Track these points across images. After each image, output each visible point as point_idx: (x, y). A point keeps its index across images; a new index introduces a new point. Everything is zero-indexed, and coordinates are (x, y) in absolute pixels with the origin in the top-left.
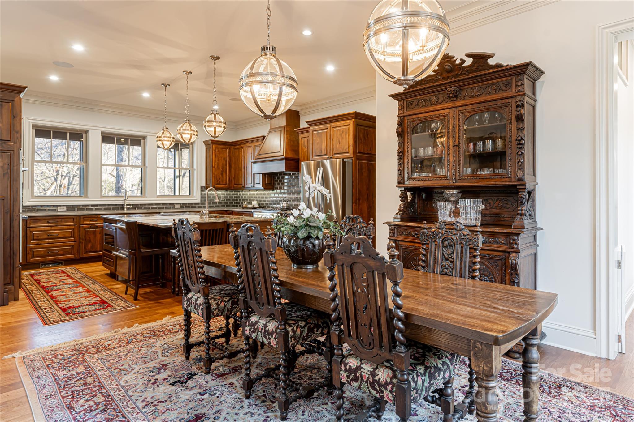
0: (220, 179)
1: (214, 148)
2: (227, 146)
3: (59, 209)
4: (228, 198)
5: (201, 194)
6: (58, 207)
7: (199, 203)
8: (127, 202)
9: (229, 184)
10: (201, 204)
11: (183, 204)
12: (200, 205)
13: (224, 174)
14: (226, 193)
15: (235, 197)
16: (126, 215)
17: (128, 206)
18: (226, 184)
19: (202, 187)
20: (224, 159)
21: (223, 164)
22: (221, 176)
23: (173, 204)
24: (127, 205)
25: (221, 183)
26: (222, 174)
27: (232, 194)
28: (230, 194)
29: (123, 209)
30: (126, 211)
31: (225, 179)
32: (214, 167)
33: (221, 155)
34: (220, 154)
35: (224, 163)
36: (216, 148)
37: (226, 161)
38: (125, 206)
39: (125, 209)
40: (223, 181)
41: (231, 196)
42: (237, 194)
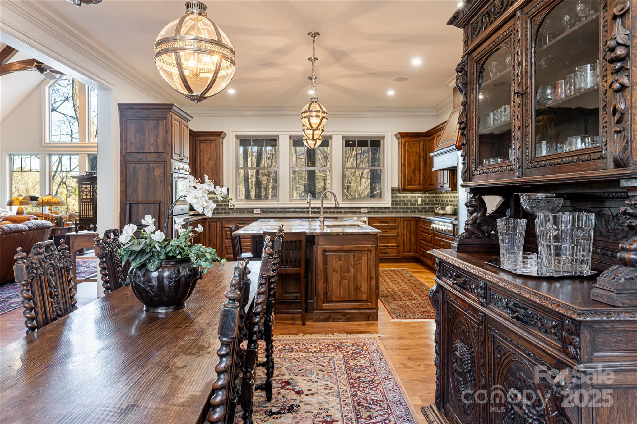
0: (411, 178)
1: (403, 142)
2: (421, 138)
3: (255, 211)
4: (427, 202)
5: (392, 197)
6: (255, 210)
7: (389, 208)
8: (312, 205)
9: (423, 184)
10: (393, 208)
11: (371, 208)
12: (391, 210)
13: (417, 172)
14: (424, 195)
15: (436, 200)
16: (310, 219)
17: (313, 210)
18: (419, 185)
19: (393, 189)
20: (417, 154)
21: (415, 160)
22: (412, 175)
23: (360, 208)
24: (312, 208)
25: (413, 183)
26: (414, 172)
27: (432, 197)
28: (429, 197)
29: (308, 212)
30: (310, 215)
31: (418, 178)
32: (404, 165)
33: (413, 149)
34: (411, 148)
35: (417, 159)
36: (405, 142)
37: (420, 156)
38: (310, 210)
39: (310, 213)
40: (415, 181)
41: (431, 199)
42: (438, 197)
